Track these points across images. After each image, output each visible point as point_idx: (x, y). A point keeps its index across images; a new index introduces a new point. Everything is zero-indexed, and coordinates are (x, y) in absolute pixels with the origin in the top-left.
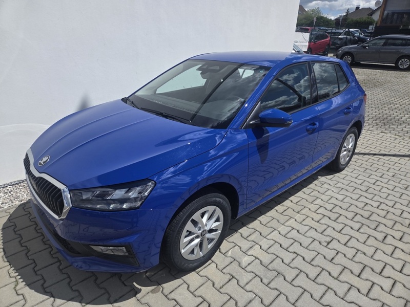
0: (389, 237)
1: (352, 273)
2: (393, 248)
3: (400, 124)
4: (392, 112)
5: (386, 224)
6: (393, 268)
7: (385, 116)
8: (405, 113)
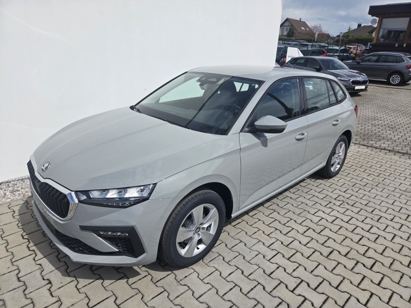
0: (335, 252)
1: (287, 287)
2: (336, 263)
3: (380, 140)
4: (374, 128)
5: (336, 239)
6: (330, 284)
7: (366, 132)
8: (388, 129)
